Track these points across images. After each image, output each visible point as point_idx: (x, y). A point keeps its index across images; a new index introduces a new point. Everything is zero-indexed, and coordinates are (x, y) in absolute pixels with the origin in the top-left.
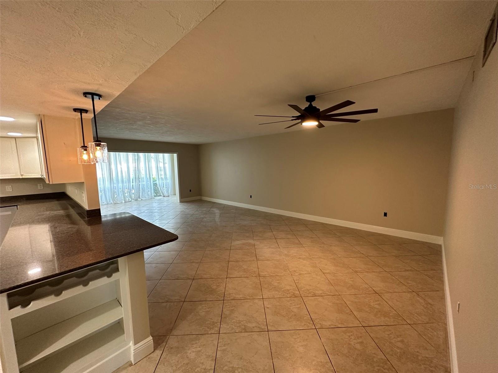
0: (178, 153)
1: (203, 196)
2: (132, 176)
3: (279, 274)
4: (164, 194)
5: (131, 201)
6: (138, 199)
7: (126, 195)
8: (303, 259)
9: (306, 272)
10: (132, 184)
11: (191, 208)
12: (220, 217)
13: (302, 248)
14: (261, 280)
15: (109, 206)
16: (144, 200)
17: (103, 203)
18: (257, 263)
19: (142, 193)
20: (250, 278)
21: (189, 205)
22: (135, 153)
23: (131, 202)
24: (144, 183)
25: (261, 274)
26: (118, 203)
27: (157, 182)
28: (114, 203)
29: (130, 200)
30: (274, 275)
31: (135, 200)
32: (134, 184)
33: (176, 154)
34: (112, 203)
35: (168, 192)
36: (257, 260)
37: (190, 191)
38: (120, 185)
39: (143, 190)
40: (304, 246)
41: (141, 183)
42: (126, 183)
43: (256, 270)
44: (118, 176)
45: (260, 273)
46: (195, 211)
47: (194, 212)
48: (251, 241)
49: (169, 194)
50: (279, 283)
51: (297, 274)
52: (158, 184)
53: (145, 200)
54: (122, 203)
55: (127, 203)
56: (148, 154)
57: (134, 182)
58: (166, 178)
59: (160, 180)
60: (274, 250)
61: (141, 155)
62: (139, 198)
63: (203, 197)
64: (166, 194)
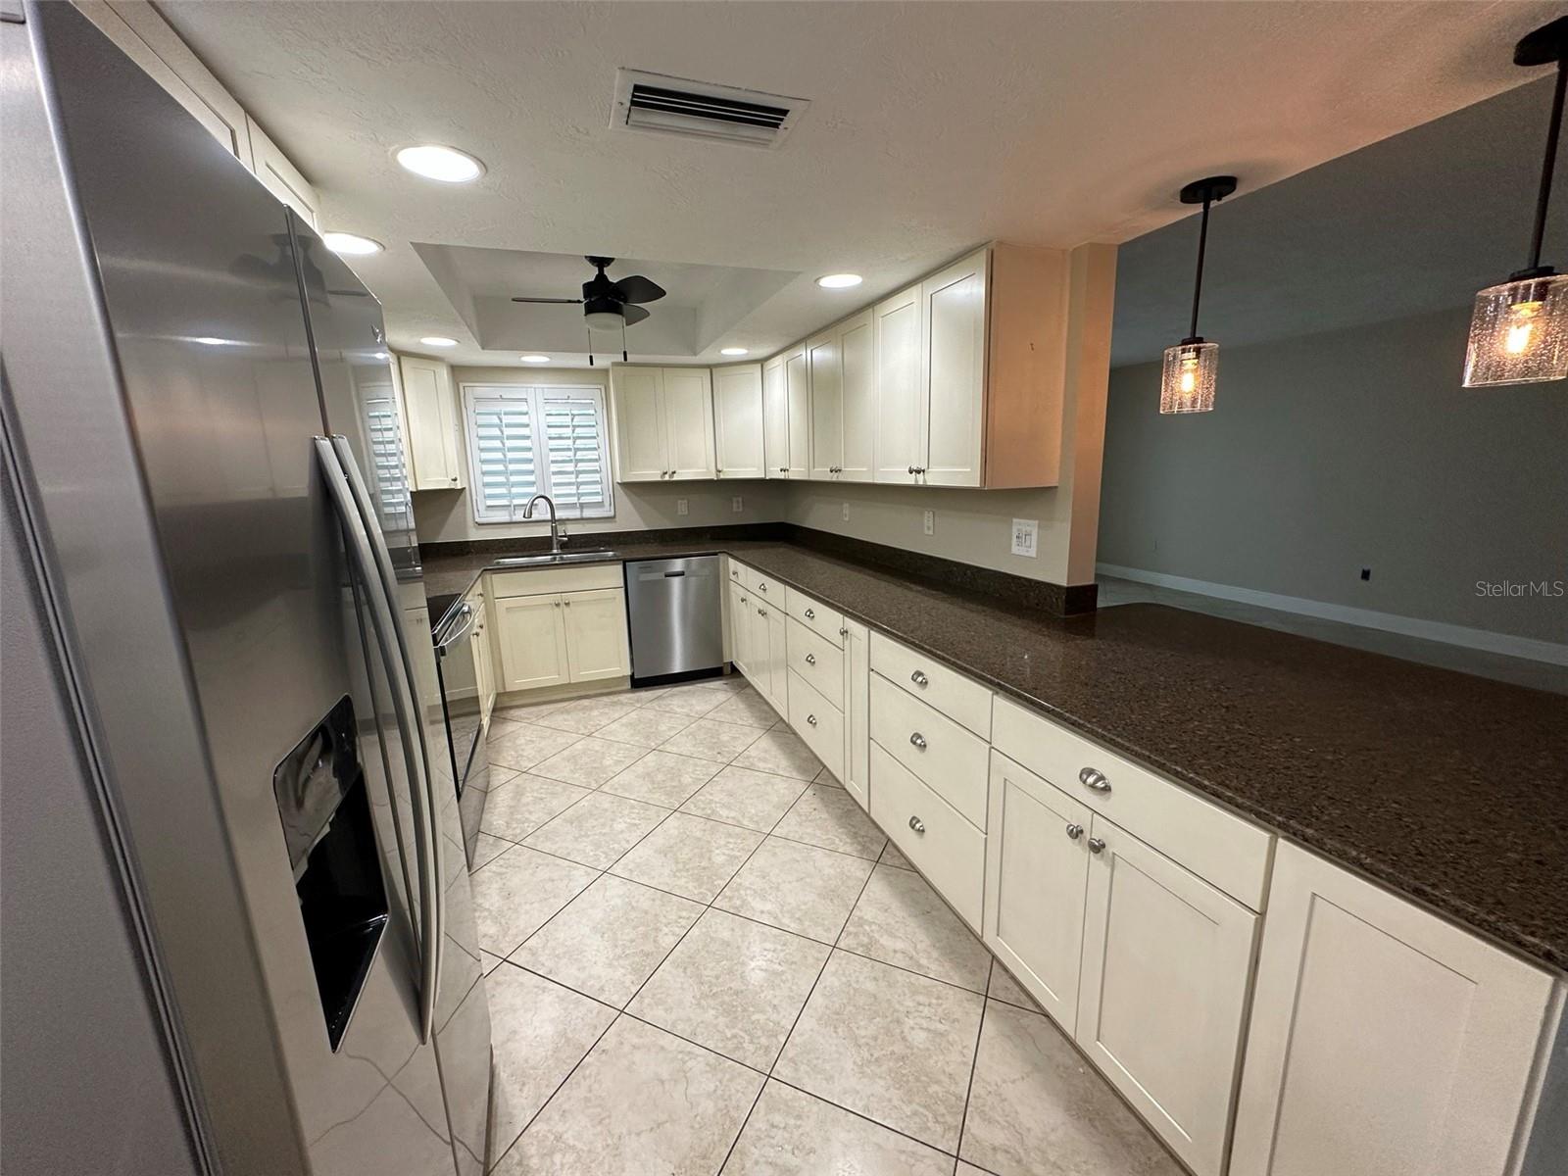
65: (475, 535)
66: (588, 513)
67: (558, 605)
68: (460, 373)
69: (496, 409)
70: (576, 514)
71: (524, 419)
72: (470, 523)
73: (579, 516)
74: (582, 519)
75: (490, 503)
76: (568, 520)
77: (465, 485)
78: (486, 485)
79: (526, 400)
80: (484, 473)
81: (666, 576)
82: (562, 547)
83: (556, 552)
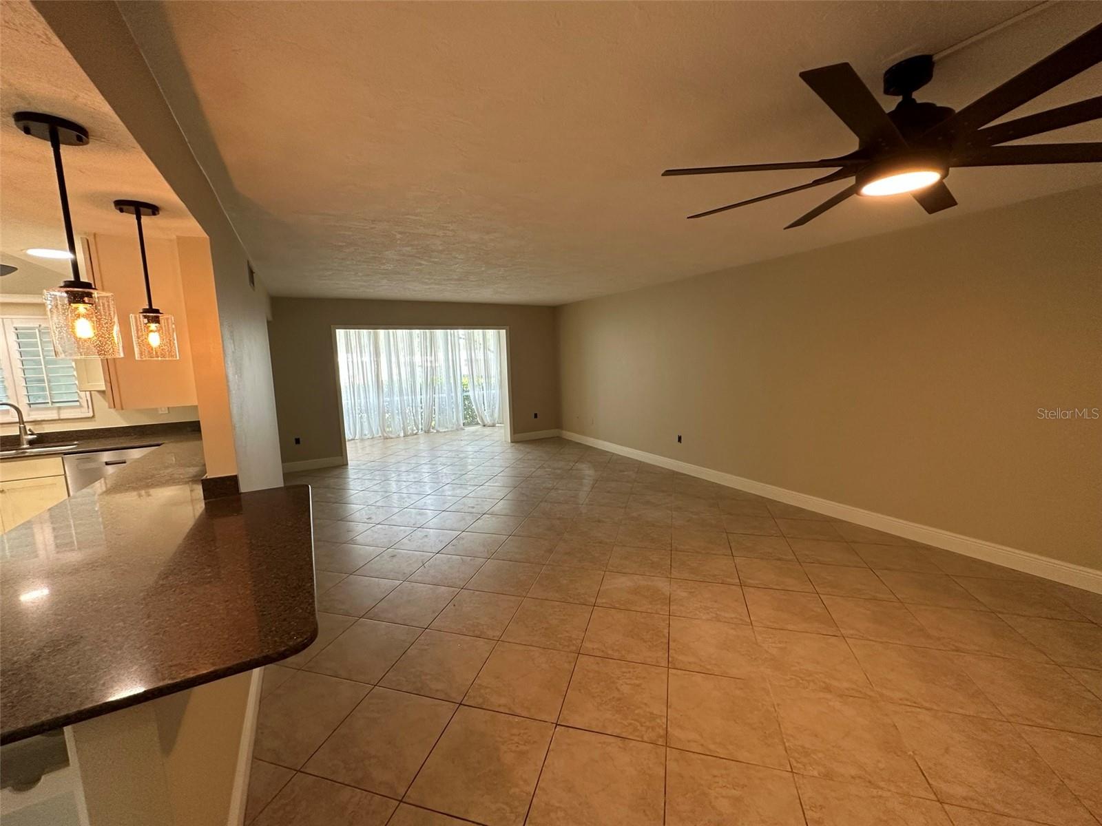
0: (508, 327)
1: (566, 430)
2: (420, 380)
3: (743, 755)
4: (485, 420)
5: (416, 434)
6: (431, 430)
8: (841, 696)
9: (853, 772)
10: (419, 397)
11: (531, 457)
12: (591, 491)
13: (833, 640)
14: (672, 766)
16: (442, 432)
17: (365, 435)
18: (665, 677)
20: (632, 743)
21: (528, 450)
22: (427, 331)
23: (415, 436)
24: (445, 395)
25: (675, 732)
26: (392, 438)
27: (471, 394)
28: (383, 436)
29: (415, 432)
30: (722, 753)
31: (425, 432)
32: (424, 396)
33: (504, 331)
34: (379, 437)
35: (492, 415)
36: (671, 665)
37: (536, 416)
38: (397, 398)
39: (441, 411)
40: (843, 631)
41: (436, 396)
42: (407, 395)
43: (658, 709)
44: (392, 381)
45: (669, 729)
46: (538, 466)
47: (534, 470)
48: (662, 584)
49: (494, 421)
50: (737, 800)
51: (816, 774)
52: (472, 398)
53: (445, 432)
54: (398, 437)
55: (410, 438)
56: (452, 331)
57: (424, 391)
58: (489, 384)
59: (477, 389)
60: (732, 632)
61: (439, 333)
62: (433, 428)
63: (564, 432)
64: (488, 420)
66: (67, 415)
70: (50, 416)
81: (107, 464)
82: (32, 443)
83: (25, 446)
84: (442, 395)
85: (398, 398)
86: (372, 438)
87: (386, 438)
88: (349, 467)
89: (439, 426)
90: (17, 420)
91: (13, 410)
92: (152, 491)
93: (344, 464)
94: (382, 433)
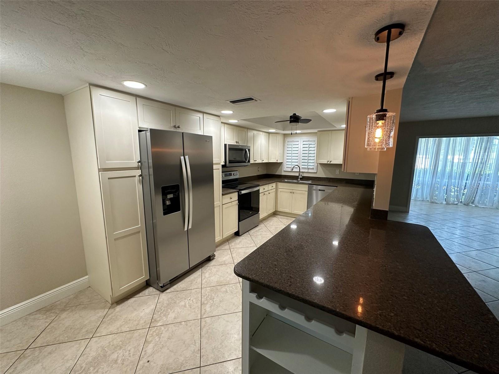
2: (468, 171)
5: (457, 204)
6: (471, 204)
7: (452, 194)
10: (464, 181)
15: (424, 203)
16: (480, 207)
19: (481, 196)
26: (437, 203)
28: (431, 201)
29: (455, 203)
31: (465, 205)
32: (469, 181)
34: (428, 201)
39: (484, 193)
41: (481, 183)
42: (455, 179)
53: (484, 208)
54: (442, 203)
55: (450, 206)
57: (470, 179)
62: (473, 203)
65: (283, 174)
66: (310, 171)
67: (291, 193)
68: (285, 135)
69: (291, 144)
70: (306, 171)
71: (297, 146)
72: (283, 171)
73: (307, 171)
74: (308, 172)
75: (287, 166)
76: (304, 172)
77: (283, 162)
78: (287, 162)
79: (298, 141)
80: (287, 159)
81: (319, 190)
82: (301, 179)
83: (299, 180)
84: (488, 183)
85: (447, 180)
86: (422, 201)
87: (433, 203)
88: (409, 214)
89: (479, 203)
90: (299, 171)
91: (298, 167)
92: (329, 203)
93: (407, 212)
94: (430, 199)
